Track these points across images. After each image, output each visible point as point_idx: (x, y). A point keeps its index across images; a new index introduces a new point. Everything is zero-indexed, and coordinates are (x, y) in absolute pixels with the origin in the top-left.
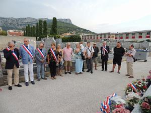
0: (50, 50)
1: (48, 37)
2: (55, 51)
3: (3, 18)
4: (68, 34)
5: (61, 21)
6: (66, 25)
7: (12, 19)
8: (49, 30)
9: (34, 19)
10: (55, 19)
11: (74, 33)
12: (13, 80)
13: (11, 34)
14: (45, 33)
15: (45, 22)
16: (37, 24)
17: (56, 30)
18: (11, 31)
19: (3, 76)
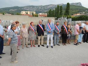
0: (63, 26)
1: (62, 17)
2: (67, 27)
3: (37, 6)
4: (78, 15)
5: (73, 5)
6: (77, 8)
7: (41, 6)
8: (64, 12)
9: (54, 5)
10: (68, 4)
11: (83, 14)
12: (40, 42)
13: (40, 15)
14: (61, 14)
15: (61, 7)
16: (56, 8)
17: (69, 12)
18: (40, 14)
19: (36, 39)
